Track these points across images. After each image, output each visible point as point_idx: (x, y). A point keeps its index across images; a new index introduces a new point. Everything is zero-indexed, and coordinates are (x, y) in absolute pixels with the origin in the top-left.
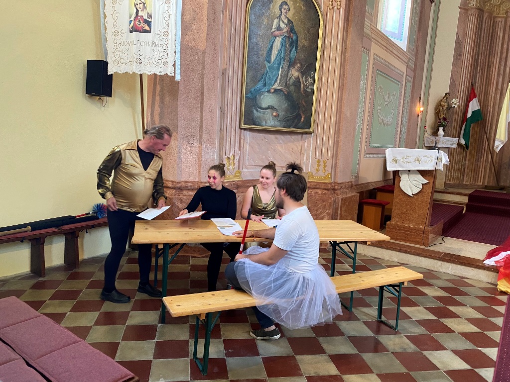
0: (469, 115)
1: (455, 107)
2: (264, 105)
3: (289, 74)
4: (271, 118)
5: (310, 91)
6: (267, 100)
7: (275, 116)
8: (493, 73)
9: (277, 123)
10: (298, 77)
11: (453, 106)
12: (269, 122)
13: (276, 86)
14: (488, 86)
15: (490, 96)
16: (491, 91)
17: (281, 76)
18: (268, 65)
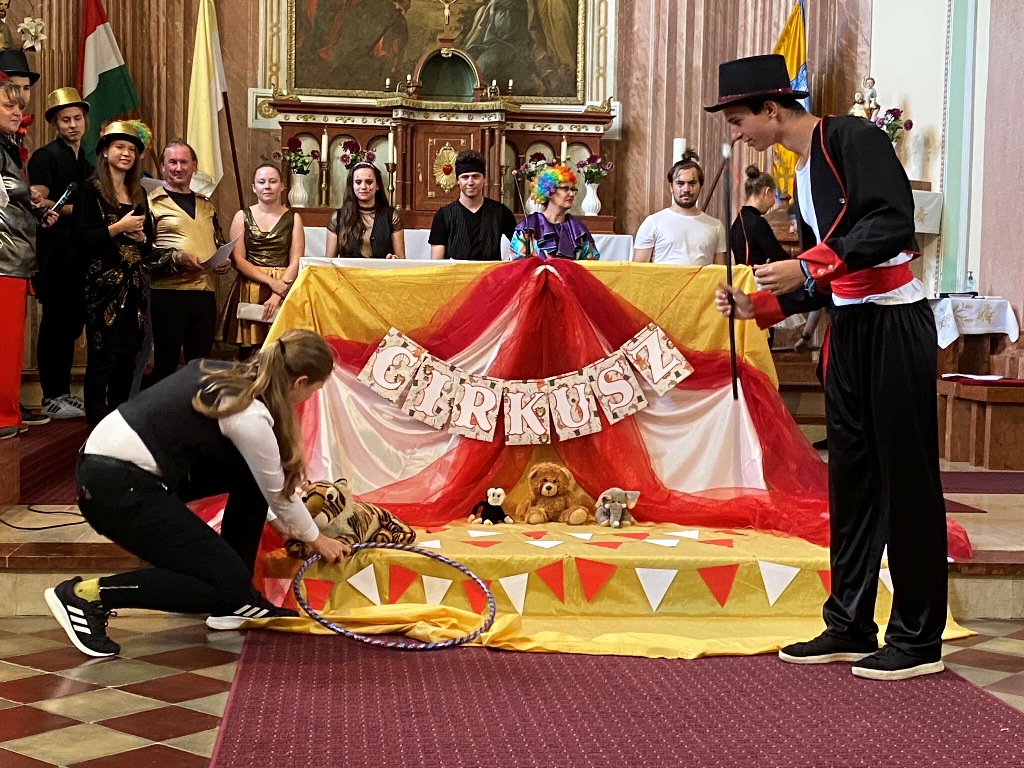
0: (90, 85)
1: (32, 49)
11: (28, 44)
15: (153, 24)
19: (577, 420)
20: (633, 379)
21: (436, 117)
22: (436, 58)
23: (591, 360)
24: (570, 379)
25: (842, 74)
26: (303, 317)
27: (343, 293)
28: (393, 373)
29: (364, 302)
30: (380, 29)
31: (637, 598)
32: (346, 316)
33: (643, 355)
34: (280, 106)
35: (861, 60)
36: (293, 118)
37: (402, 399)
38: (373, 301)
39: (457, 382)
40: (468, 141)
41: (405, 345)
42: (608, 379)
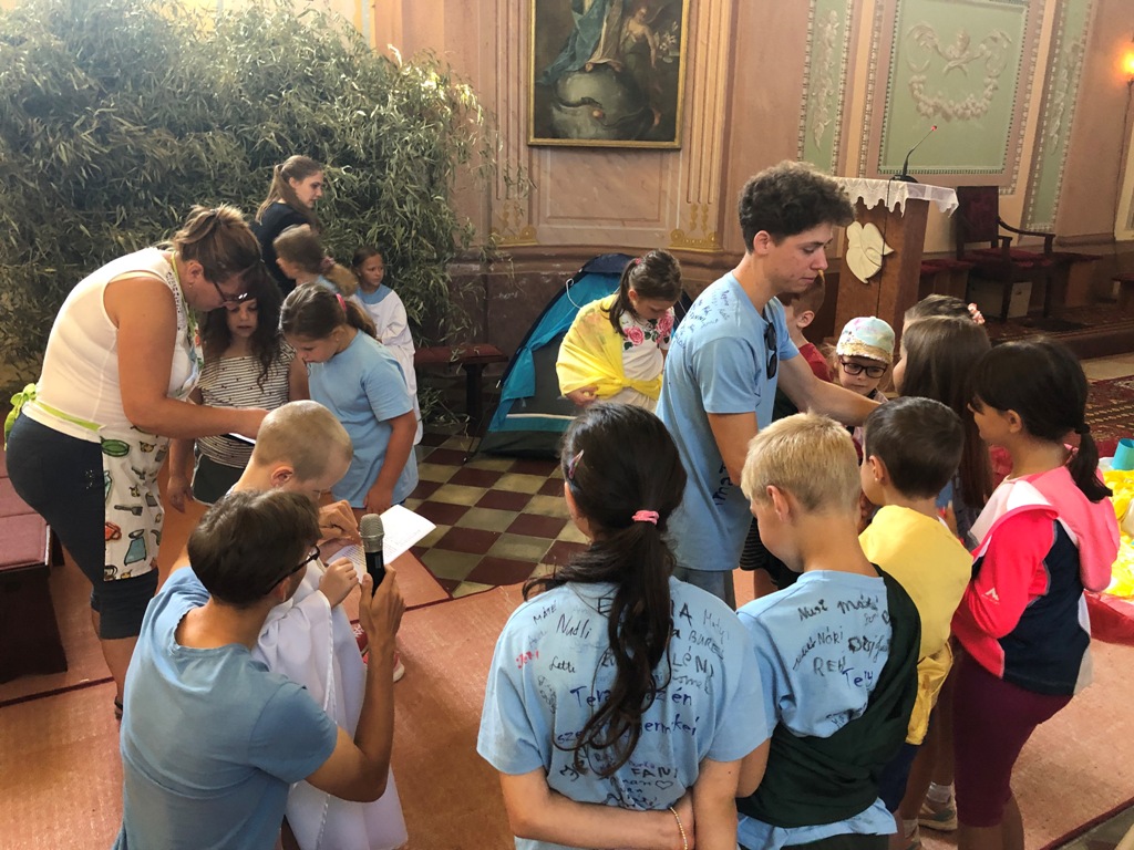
2: (574, 96)
3: (624, 30)
4: (589, 122)
5: (669, 61)
6: (580, 87)
7: (597, 118)
9: (601, 132)
10: (644, 36)
12: (584, 130)
13: (597, 58)
17: (606, 35)
18: (577, 17)
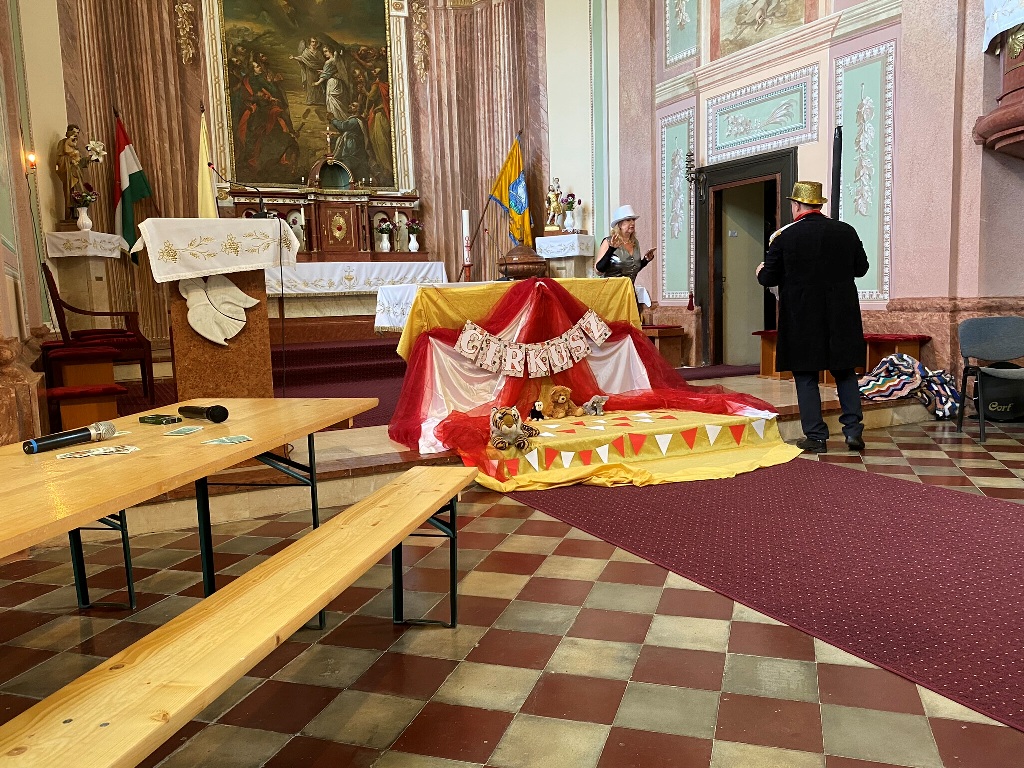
0: (125, 184)
1: (97, 160)
8: (147, 94)
11: (94, 158)
14: (143, 121)
16: (151, 134)
19: (561, 364)
20: (584, 339)
21: (330, 199)
22: (325, 165)
23: (565, 330)
24: (556, 341)
25: (534, 176)
26: (421, 317)
27: (440, 302)
28: (471, 345)
29: (451, 307)
30: (283, 148)
31: (656, 450)
32: (442, 314)
33: (588, 326)
34: (233, 193)
35: (545, 169)
36: (243, 200)
37: (477, 358)
38: (456, 306)
39: (502, 347)
40: (349, 212)
41: (475, 329)
42: (573, 340)
